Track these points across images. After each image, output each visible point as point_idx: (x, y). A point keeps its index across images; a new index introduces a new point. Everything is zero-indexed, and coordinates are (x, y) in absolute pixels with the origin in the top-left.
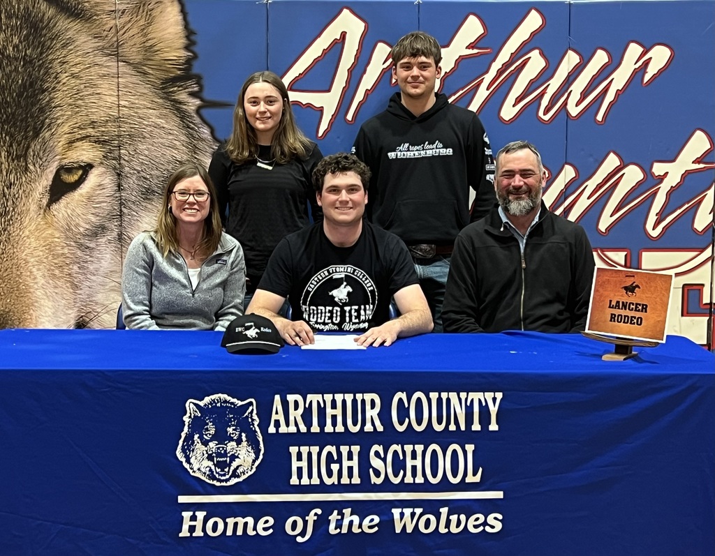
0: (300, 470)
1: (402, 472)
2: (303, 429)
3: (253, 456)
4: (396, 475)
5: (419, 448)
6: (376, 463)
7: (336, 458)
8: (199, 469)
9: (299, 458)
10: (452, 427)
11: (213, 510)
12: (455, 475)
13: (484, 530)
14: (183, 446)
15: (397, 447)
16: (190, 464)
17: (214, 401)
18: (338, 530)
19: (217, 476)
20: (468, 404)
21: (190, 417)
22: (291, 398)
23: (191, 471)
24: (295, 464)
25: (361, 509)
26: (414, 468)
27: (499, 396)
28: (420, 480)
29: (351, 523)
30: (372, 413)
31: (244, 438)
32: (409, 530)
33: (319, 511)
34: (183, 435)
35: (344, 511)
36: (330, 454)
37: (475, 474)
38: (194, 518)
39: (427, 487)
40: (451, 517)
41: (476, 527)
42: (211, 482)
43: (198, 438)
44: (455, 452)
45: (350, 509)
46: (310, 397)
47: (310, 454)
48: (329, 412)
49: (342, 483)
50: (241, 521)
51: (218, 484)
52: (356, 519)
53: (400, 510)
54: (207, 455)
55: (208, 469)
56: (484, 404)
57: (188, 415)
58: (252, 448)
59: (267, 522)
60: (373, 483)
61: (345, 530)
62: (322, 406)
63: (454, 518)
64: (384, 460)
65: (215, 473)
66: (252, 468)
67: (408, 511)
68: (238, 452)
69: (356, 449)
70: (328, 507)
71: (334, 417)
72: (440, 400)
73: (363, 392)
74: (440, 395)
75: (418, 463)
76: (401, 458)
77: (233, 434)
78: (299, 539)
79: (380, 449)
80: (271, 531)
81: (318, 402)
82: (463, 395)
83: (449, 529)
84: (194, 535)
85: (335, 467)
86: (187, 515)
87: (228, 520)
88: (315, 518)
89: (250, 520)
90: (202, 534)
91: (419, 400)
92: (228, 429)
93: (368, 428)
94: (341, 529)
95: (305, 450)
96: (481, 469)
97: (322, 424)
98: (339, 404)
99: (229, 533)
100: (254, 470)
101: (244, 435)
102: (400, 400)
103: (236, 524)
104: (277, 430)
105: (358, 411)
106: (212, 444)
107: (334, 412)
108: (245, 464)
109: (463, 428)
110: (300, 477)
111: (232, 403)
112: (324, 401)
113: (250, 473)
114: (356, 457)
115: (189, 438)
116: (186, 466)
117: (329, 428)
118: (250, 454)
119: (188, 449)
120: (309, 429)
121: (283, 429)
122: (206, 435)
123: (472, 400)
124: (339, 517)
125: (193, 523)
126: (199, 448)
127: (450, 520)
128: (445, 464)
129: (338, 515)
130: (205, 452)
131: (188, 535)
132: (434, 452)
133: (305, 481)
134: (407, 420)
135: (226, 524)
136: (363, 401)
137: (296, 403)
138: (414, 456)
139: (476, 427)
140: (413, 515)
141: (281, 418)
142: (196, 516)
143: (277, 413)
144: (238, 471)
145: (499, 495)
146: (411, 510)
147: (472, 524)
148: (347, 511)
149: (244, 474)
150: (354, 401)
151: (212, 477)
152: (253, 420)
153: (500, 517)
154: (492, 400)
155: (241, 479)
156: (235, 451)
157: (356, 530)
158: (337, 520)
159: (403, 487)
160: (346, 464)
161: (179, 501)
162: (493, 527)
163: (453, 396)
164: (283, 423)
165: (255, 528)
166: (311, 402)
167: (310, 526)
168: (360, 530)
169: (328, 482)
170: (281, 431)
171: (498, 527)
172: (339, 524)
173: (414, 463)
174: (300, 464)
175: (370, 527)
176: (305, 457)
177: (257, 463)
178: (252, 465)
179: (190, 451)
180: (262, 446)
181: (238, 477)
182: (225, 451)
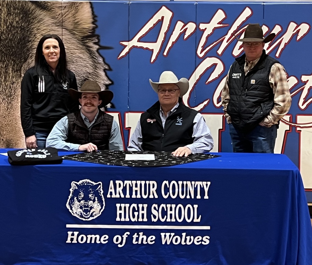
0: (120, 214)
1: (166, 216)
2: (122, 196)
3: (100, 207)
4: (163, 218)
5: (173, 206)
6: (154, 212)
7: (136, 209)
8: (76, 213)
9: (120, 209)
10: (188, 197)
11: (82, 231)
12: (189, 218)
13: (201, 243)
14: (69, 202)
15: (164, 205)
16: (72, 210)
17: (83, 182)
18: (137, 242)
19: (84, 216)
20: (195, 187)
21: (73, 189)
22: (118, 182)
23: (72, 213)
24: (118, 212)
25: (147, 233)
26: (171, 215)
27: (209, 183)
28: (173, 220)
29: (143, 239)
30: (153, 190)
31: (96, 200)
32: (168, 243)
33: (129, 233)
34: (70, 197)
35: (140, 233)
36: (134, 208)
37: (198, 218)
38: (73, 235)
39: (176, 223)
40: (187, 237)
41: (198, 242)
42: (81, 219)
43: (76, 198)
44: (189, 208)
45: (142, 233)
46: (126, 182)
47: (125, 207)
48: (134, 189)
49: (139, 221)
50: (94, 236)
51: (84, 220)
52: (145, 237)
53: (164, 234)
54: (79, 207)
55: (80, 213)
56: (202, 187)
57: (72, 188)
58: (100, 204)
59: (105, 237)
60: (152, 221)
61: (140, 242)
62: (131, 186)
63: (188, 238)
64: (158, 211)
65: (83, 215)
66: (99, 213)
67: (168, 234)
68: (94, 206)
69: (146, 206)
70: (133, 231)
71: (136, 191)
72: (183, 185)
73: (149, 180)
74: (183, 182)
75: (173, 212)
76: (166, 210)
77: (91, 197)
78: (119, 246)
79: (156, 206)
80: (107, 242)
81: (129, 184)
82: (193, 183)
83: (186, 243)
84: (73, 242)
85: (136, 214)
86: (70, 233)
87: (88, 236)
88: (127, 236)
89: (98, 236)
90: (76, 242)
91: (174, 184)
92: (90, 195)
93: (151, 196)
94: (138, 242)
95: (123, 205)
96: (200, 216)
97: (131, 194)
98: (139, 186)
99: (88, 242)
100: (100, 214)
101: (96, 198)
102: (166, 184)
103: (91, 238)
104: (111, 196)
105: (147, 189)
106: (82, 202)
107: (136, 189)
108: (96, 211)
109: (193, 197)
110: (120, 217)
111: (92, 184)
112: (132, 184)
113: (99, 215)
114: (145, 209)
115: (72, 199)
116: (70, 211)
117: (134, 196)
118: (99, 206)
119: (71, 203)
120: (125, 196)
121: (114, 196)
122: (80, 197)
123: (197, 185)
124: (137, 236)
125: (72, 237)
126: (76, 202)
127: (187, 239)
128: (184, 213)
129: (137, 235)
130: (79, 205)
131: (70, 242)
132: (180, 208)
133: (123, 219)
134: (168, 193)
135: (87, 238)
136: (149, 184)
137: (120, 184)
138: (171, 210)
139: (199, 197)
140: (170, 236)
141: (113, 191)
142: (74, 234)
143: (111, 189)
144: (93, 214)
145: (208, 228)
146: (169, 234)
147: (196, 241)
148: (141, 234)
149: (96, 215)
150: (145, 184)
151: (82, 216)
152: (100, 191)
153: (208, 237)
154: (206, 185)
155: (94, 218)
156: (92, 205)
157: (145, 243)
158: (137, 237)
159: (166, 223)
160: (141, 212)
161: (67, 227)
162: (205, 242)
163: (189, 183)
164: (113, 193)
165: (100, 240)
166: (126, 184)
167: (124, 240)
168: (147, 243)
169: (133, 220)
170: (113, 197)
171: (208, 242)
172: (137, 239)
173: (171, 212)
174: (121, 212)
175: (151, 241)
176: (123, 209)
177: (102, 210)
178: (100, 211)
179: (72, 204)
180: (104, 203)
181: (93, 216)
182: (88, 205)
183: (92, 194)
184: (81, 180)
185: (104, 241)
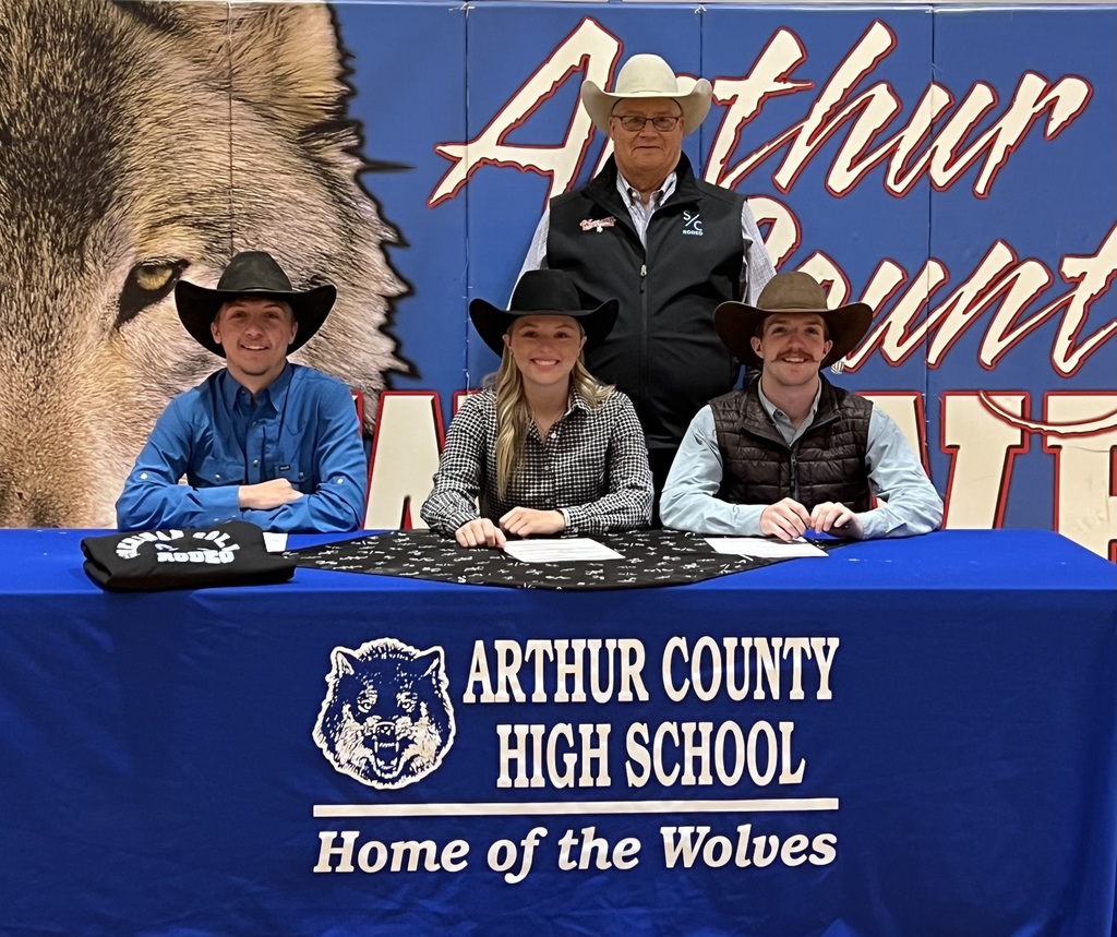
0: (513, 763)
1: (677, 767)
2: (520, 696)
3: (438, 740)
4: (668, 772)
5: (706, 728)
6: (636, 751)
7: (571, 744)
8: (349, 762)
9: (513, 743)
10: (759, 694)
11: (369, 829)
12: (762, 772)
13: (807, 861)
14: (324, 723)
15: (671, 727)
16: (335, 753)
17: (376, 650)
18: (574, 864)
19: (378, 772)
20: (785, 657)
21: (337, 676)
22: (501, 646)
23: (336, 765)
24: (506, 754)
25: (611, 828)
26: (697, 761)
27: (834, 643)
28: (706, 779)
29: (595, 850)
30: (632, 671)
31: (424, 711)
32: (688, 863)
33: (543, 832)
34: (325, 705)
35: (584, 831)
36: (562, 737)
37: (794, 770)
38: (338, 842)
39: (717, 791)
40: (755, 841)
41: (795, 856)
42: (368, 783)
43: (350, 710)
44: (762, 735)
45: (592, 829)
46: (532, 644)
47: (529, 738)
48: (563, 668)
49: (581, 785)
50: (415, 847)
51: (379, 786)
52: (603, 844)
53: (673, 829)
54: (361, 739)
55: (364, 761)
56: (809, 657)
57: (334, 672)
58: (437, 727)
59: (457, 849)
60: (630, 785)
61: (584, 864)
62: (552, 659)
63: (760, 841)
64: (650, 747)
65: (375, 768)
66: (435, 760)
67: (686, 831)
68: (414, 734)
69: (604, 730)
70: (558, 825)
71: (570, 678)
72: (739, 650)
73: (617, 638)
74: (740, 642)
75: (704, 751)
76: (677, 744)
77: (406, 704)
78: (510, 879)
79: (643, 729)
80: (464, 864)
81: (545, 653)
82: (777, 642)
83: (752, 861)
84: (338, 869)
85: (570, 759)
86: (327, 837)
87: (393, 846)
88: (537, 843)
89: (431, 846)
90: (351, 869)
91: (706, 650)
92: (399, 696)
93: (625, 695)
94: (578, 862)
95: (521, 730)
96: (803, 762)
97: (551, 688)
98: (579, 657)
99: (396, 867)
100: (439, 763)
101: (423, 705)
102: (677, 650)
103: (407, 853)
104: (478, 698)
105: (609, 669)
106: (372, 721)
107: (570, 669)
108: (424, 754)
109: (776, 696)
110: (513, 774)
111: (406, 654)
112: (555, 652)
113: (433, 768)
114: (604, 743)
115: (335, 710)
116: (329, 756)
117: (561, 696)
118: (433, 737)
119: (331, 728)
120: (529, 697)
121: (487, 697)
122: (363, 705)
123: (791, 651)
124: (576, 842)
125: (337, 851)
126: (350, 725)
127: (755, 845)
128: (746, 752)
129: (574, 837)
130: (359, 734)
131: (329, 869)
132: (730, 735)
133: (522, 781)
134: (687, 682)
135: (391, 853)
136: (617, 652)
137: (510, 654)
138: (697, 741)
139: (797, 693)
140: (694, 836)
141: (485, 677)
142: (343, 839)
143: (478, 670)
144: (413, 765)
145: (831, 804)
146: (691, 829)
147: (790, 851)
148: (589, 832)
149: (422, 770)
150: (603, 652)
151: (370, 775)
152: (439, 681)
153: (833, 839)
154: (823, 650)
155: (416, 779)
156: (408, 732)
157: (602, 864)
158: (572, 846)
159: (680, 791)
160: (588, 753)
161: (315, 815)
162: (821, 856)
163: (761, 643)
164: (487, 686)
165: (438, 860)
166: (533, 653)
167: (528, 856)
168: (609, 864)
169: (558, 783)
170: (484, 699)
171: (830, 855)
172: (575, 853)
173: (698, 751)
174: (513, 754)
175: (626, 859)
176: (521, 742)
177: (445, 751)
178: (437, 755)
179: (335, 732)
180: (452, 724)
181: (413, 774)
182: (393, 732)
183: (407, 690)
184: (368, 641)
185: (455, 861)
